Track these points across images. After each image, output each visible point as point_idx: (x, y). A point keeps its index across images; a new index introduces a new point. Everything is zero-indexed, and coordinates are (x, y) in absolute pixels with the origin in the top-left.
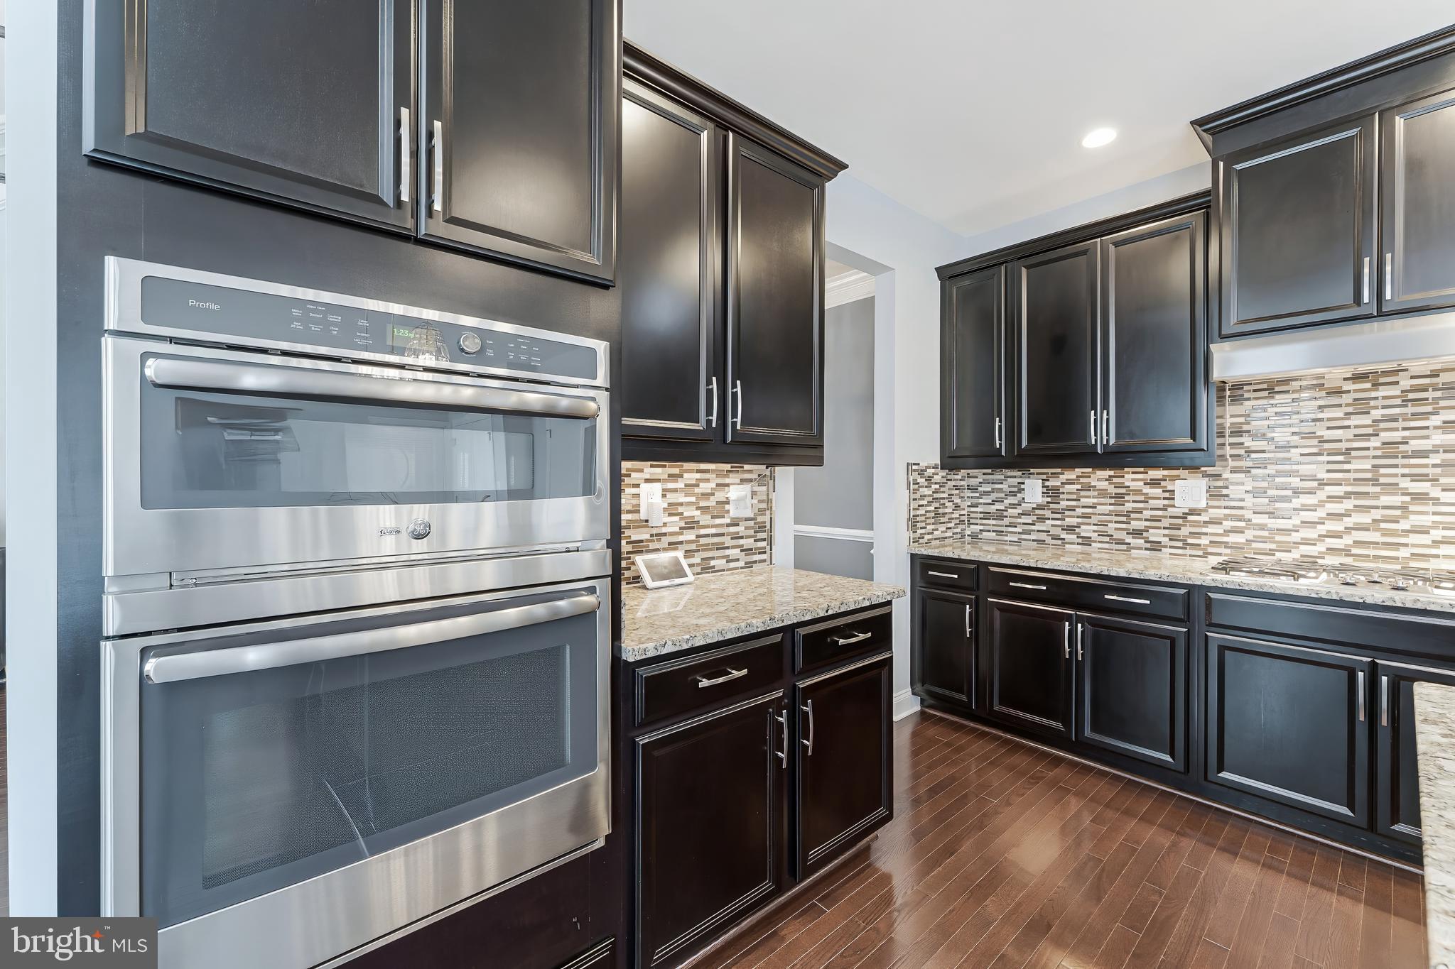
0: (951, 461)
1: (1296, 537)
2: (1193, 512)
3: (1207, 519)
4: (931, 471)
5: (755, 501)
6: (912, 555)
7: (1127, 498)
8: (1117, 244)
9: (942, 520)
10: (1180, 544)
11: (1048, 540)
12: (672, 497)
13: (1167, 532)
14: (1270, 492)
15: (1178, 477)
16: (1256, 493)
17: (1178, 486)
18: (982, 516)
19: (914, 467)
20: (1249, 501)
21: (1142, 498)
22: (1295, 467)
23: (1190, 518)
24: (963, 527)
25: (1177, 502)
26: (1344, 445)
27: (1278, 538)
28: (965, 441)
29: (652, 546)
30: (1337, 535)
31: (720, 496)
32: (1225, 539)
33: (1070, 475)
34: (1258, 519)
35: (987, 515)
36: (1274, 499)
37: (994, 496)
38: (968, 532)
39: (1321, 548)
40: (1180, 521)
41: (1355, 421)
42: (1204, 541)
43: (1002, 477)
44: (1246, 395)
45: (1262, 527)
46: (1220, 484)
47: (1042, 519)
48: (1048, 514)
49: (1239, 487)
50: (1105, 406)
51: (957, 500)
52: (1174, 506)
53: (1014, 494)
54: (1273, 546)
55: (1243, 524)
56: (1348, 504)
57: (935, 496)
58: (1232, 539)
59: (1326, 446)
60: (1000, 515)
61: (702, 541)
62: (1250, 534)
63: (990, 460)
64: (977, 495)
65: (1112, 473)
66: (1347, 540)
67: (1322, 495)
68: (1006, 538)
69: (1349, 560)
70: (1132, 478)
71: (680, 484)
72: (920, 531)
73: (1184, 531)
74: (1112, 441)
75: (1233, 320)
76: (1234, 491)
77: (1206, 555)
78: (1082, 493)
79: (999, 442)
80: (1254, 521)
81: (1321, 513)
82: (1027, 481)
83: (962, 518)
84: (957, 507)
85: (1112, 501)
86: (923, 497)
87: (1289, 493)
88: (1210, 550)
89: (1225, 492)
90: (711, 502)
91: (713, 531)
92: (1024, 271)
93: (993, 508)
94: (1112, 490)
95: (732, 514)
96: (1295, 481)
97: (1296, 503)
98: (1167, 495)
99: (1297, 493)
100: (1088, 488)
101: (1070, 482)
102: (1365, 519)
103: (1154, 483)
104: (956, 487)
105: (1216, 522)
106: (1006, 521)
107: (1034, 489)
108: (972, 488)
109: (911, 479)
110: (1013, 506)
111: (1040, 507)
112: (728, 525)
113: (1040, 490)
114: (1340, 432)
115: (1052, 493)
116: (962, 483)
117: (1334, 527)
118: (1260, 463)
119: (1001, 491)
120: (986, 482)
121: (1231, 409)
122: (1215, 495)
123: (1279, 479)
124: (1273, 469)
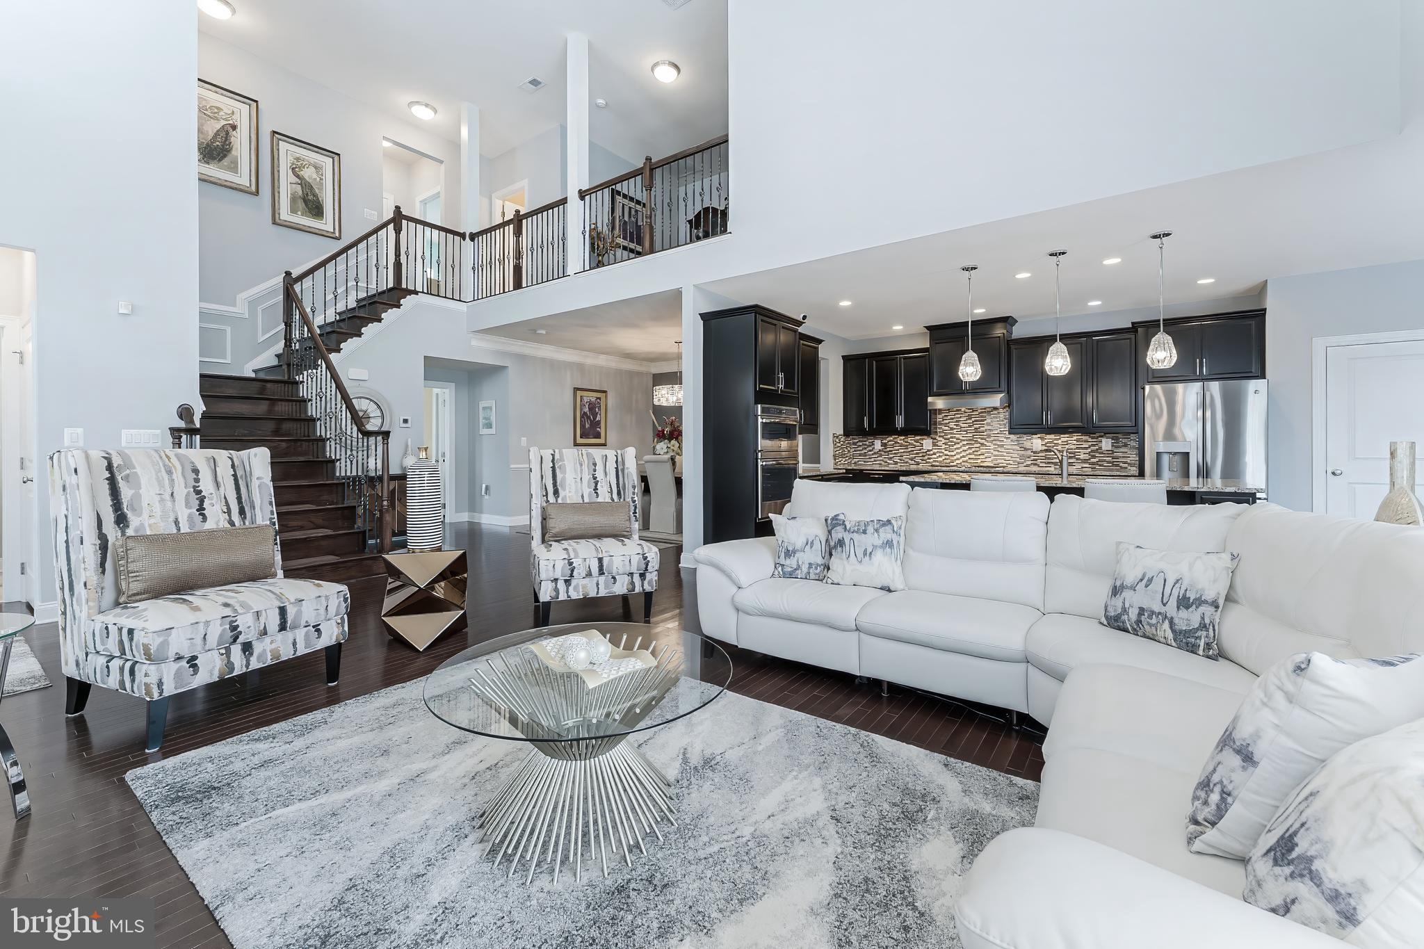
0: (847, 433)
1: (955, 458)
4: (840, 437)
7: (909, 446)
8: (905, 358)
9: (844, 456)
11: (883, 463)
13: (921, 458)
15: (924, 439)
16: (945, 444)
17: (924, 442)
18: (858, 455)
19: (835, 435)
20: (944, 446)
21: (913, 446)
22: (955, 435)
23: (927, 453)
24: (851, 460)
25: (924, 447)
26: (966, 429)
27: (950, 458)
28: (853, 423)
30: (963, 456)
32: (937, 459)
33: (891, 438)
34: (945, 452)
35: (861, 455)
36: (950, 446)
37: (863, 447)
38: (853, 462)
40: (925, 454)
41: (969, 421)
42: (931, 460)
43: (866, 439)
44: (943, 412)
45: (946, 455)
46: (935, 441)
47: (881, 455)
48: (883, 453)
49: (941, 441)
50: (901, 414)
51: (849, 449)
52: (923, 449)
53: (870, 446)
54: (949, 461)
55: (942, 454)
56: (967, 447)
57: (842, 446)
59: (962, 429)
60: (865, 455)
62: (944, 458)
63: (862, 433)
64: (857, 446)
65: (903, 437)
66: (967, 458)
67: (961, 444)
68: (867, 464)
70: (911, 439)
72: (837, 461)
73: (926, 457)
74: (903, 426)
75: (935, 390)
77: (932, 465)
78: (894, 445)
79: (866, 425)
81: (961, 450)
82: (875, 441)
83: (851, 456)
84: (849, 451)
85: (904, 447)
86: (838, 447)
87: (953, 444)
89: (937, 444)
92: (874, 362)
93: (863, 452)
94: (904, 444)
96: (955, 440)
97: (955, 447)
98: (921, 445)
100: (896, 443)
101: (890, 441)
102: (970, 451)
103: (917, 441)
104: (849, 443)
105: (934, 454)
106: (868, 457)
107: (878, 445)
108: (855, 444)
109: (834, 441)
110: (870, 451)
111: (880, 450)
113: (880, 444)
114: (965, 425)
115: (884, 445)
116: (851, 441)
117: (964, 454)
118: (946, 434)
119: (866, 445)
120: (860, 441)
121: (939, 416)
122: (934, 444)
123: (951, 439)
124: (949, 436)
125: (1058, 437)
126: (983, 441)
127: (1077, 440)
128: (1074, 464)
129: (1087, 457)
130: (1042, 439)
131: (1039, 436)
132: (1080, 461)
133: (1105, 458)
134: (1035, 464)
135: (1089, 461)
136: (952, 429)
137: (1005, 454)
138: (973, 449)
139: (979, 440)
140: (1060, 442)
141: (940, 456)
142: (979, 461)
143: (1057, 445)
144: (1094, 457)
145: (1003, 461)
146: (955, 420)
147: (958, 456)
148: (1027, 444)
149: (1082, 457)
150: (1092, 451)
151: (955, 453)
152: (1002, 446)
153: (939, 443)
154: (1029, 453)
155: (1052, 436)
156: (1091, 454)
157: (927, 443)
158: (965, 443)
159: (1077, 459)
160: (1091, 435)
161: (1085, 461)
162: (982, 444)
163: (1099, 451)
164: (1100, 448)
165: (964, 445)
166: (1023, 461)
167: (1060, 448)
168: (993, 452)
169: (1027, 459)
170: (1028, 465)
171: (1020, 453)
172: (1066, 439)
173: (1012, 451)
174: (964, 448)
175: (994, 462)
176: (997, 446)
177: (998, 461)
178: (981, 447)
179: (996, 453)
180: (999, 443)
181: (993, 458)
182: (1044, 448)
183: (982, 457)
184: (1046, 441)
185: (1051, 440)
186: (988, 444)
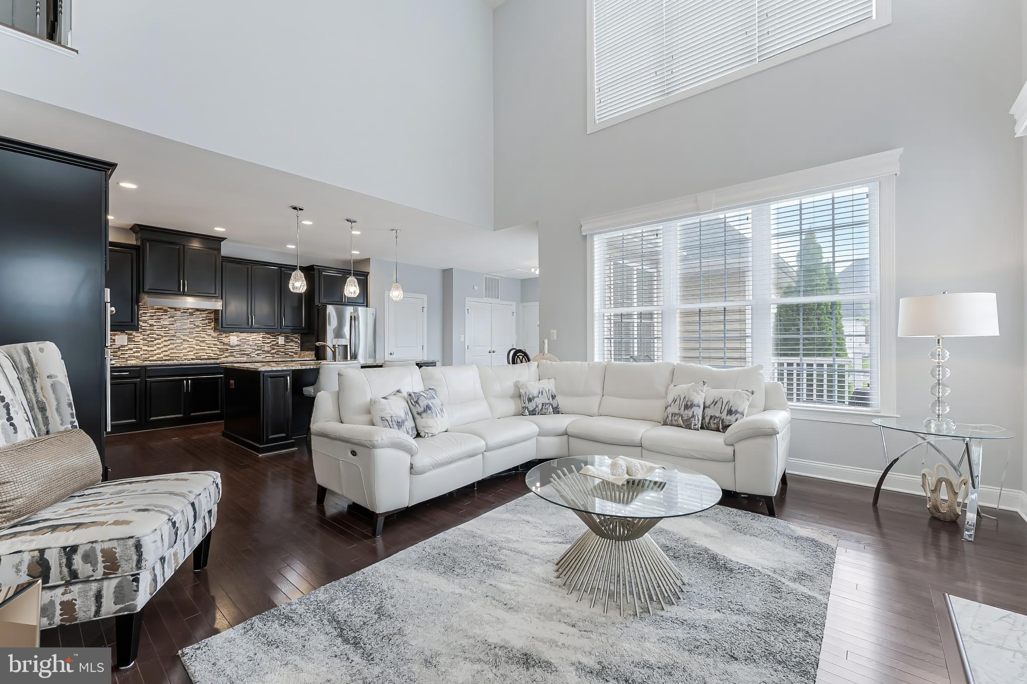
1: (156, 352)
2: (122, 346)
3: (127, 349)
10: (118, 358)
13: (112, 354)
14: (148, 339)
15: (117, 335)
16: (144, 339)
20: (142, 342)
22: (155, 332)
23: (121, 348)
25: (116, 343)
27: (150, 353)
30: (166, 351)
32: (134, 355)
34: (145, 348)
39: (162, 355)
40: (117, 350)
42: (126, 356)
45: (146, 350)
46: (132, 337)
49: (138, 338)
52: (115, 345)
54: (149, 356)
55: (140, 350)
56: (169, 342)
58: (136, 354)
62: (142, 353)
66: (169, 352)
67: (162, 340)
69: (169, 358)
73: (119, 353)
75: (147, 288)
77: (127, 360)
80: (143, 348)
81: (162, 345)
87: (154, 339)
88: (129, 359)
89: (133, 339)
96: (155, 336)
97: (155, 342)
99: (156, 339)
102: (171, 346)
118: (145, 330)
122: (130, 340)
123: (150, 335)
124: (148, 332)
125: (249, 335)
126: (185, 338)
127: (262, 337)
128: (261, 355)
129: (269, 349)
130: (238, 336)
131: (234, 334)
132: (265, 352)
133: (280, 350)
134: (232, 356)
135: (270, 352)
136: (152, 325)
137: (206, 348)
138: (176, 345)
139: (182, 337)
140: (250, 338)
142: (182, 355)
143: (248, 340)
144: (274, 349)
145: (205, 354)
146: (155, 317)
147: (158, 351)
148: (225, 340)
149: (266, 349)
150: (273, 345)
151: (155, 348)
152: (203, 341)
153: (136, 339)
155: (245, 334)
156: (272, 347)
158: (167, 339)
159: (263, 351)
160: (272, 334)
161: (268, 352)
162: (184, 340)
163: (277, 345)
164: (278, 343)
165: (165, 341)
166: (222, 353)
167: (250, 343)
168: (194, 346)
169: (225, 352)
170: (226, 357)
171: (219, 347)
172: (254, 337)
173: (212, 346)
174: (165, 343)
175: (196, 355)
176: (199, 342)
177: (200, 354)
178: (183, 343)
179: (198, 347)
180: (201, 339)
181: (195, 352)
182: (239, 343)
183: (184, 351)
184: (240, 338)
185: (244, 337)
186: (190, 340)
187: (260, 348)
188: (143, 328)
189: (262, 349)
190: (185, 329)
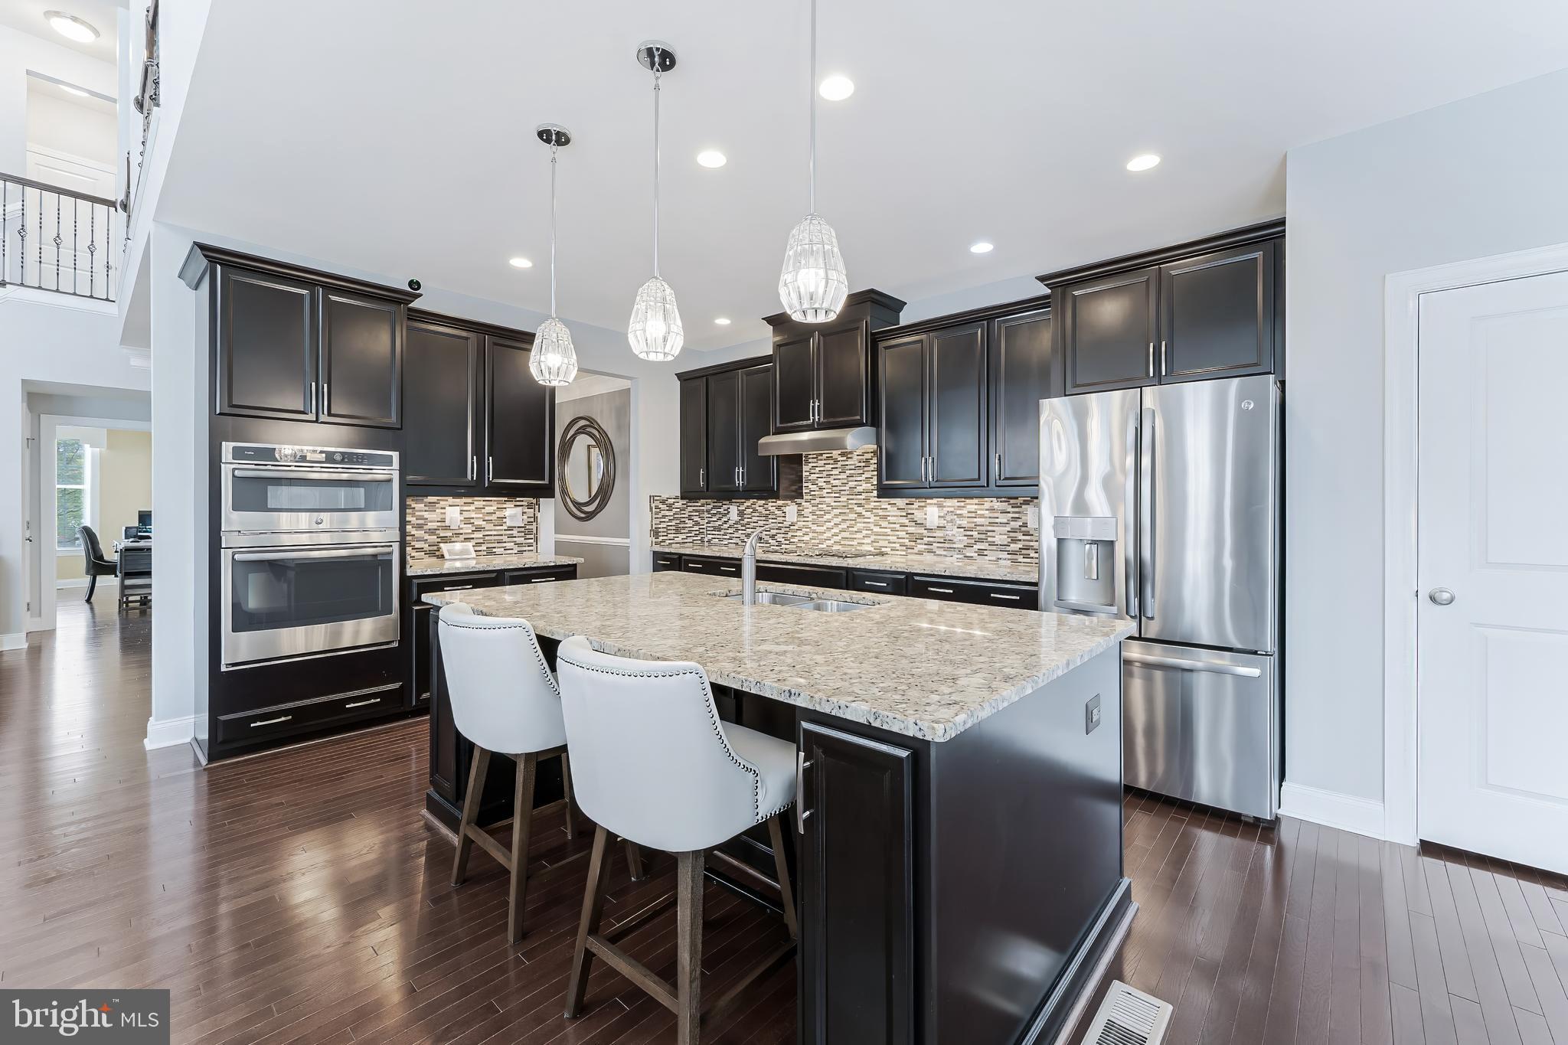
0: (689, 493)
1: (825, 536)
2: (793, 525)
3: (797, 528)
4: (671, 501)
5: (525, 517)
6: (654, 552)
7: (770, 517)
9: (682, 531)
10: (788, 542)
11: (740, 542)
12: (466, 514)
13: (783, 535)
14: (817, 513)
15: (787, 505)
16: (813, 513)
17: (786, 509)
18: (712, 529)
19: (656, 498)
20: (811, 518)
21: (774, 517)
22: (824, 499)
23: (792, 527)
24: (703, 536)
25: (787, 519)
26: (838, 489)
27: (819, 537)
29: (453, 539)
31: (499, 514)
32: (803, 539)
33: (748, 503)
34: (813, 527)
35: (715, 529)
36: (818, 516)
37: (718, 516)
38: (706, 540)
39: (832, 541)
40: (788, 529)
41: (843, 476)
42: (797, 540)
43: (721, 504)
44: (810, 460)
45: (814, 532)
46: (801, 508)
47: (737, 530)
48: (739, 527)
49: (808, 508)
51: (696, 519)
52: (786, 521)
53: (725, 515)
54: (818, 541)
55: (808, 530)
56: (840, 519)
57: (676, 516)
58: (806, 538)
59: (834, 488)
60: (720, 528)
61: (487, 538)
62: (811, 535)
64: (710, 516)
65: (764, 502)
66: (840, 537)
67: (832, 514)
68: (722, 542)
70: (771, 505)
71: (472, 507)
72: (661, 538)
73: (790, 534)
76: (806, 512)
78: (753, 514)
81: (832, 523)
82: (731, 506)
83: (701, 531)
84: (697, 524)
85: (764, 518)
86: (664, 516)
87: (823, 513)
89: (803, 512)
90: (494, 517)
91: (495, 533)
93: (717, 524)
94: (764, 512)
95: (508, 524)
96: (824, 507)
97: (825, 518)
98: (783, 515)
99: (825, 513)
100: (755, 510)
101: (748, 507)
102: (844, 526)
103: (779, 508)
104: (696, 511)
105: (800, 529)
106: (722, 533)
107: (734, 510)
108: (708, 511)
109: (653, 505)
110: (726, 522)
111: (736, 523)
112: (505, 530)
113: (737, 512)
114: (837, 481)
115: (741, 514)
116: (703, 508)
117: (836, 530)
118: (814, 497)
119: (719, 513)
120: (714, 507)
121: (805, 468)
122: (800, 514)
123: (820, 506)
124: (818, 500)
125: (962, 504)
126: (862, 510)
127: (992, 510)
128: (985, 553)
129: (1004, 539)
130: (940, 506)
131: (935, 501)
132: (994, 548)
133: (1031, 544)
134: (930, 551)
135: (1008, 548)
136: (821, 489)
138: (848, 523)
140: (964, 512)
141: (806, 534)
142: (855, 543)
143: (960, 516)
144: (1015, 541)
145: (885, 543)
146: (824, 474)
147: (828, 534)
148: (918, 515)
149: (997, 539)
150: (1014, 531)
151: (825, 528)
152: (885, 517)
154: (922, 531)
155: (954, 502)
156: (1012, 534)
157: (791, 509)
158: (837, 511)
159: (992, 544)
160: (1012, 501)
161: (1001, 547)
162: (860, 515)
163: (1023, 529)
164: (1025, 525)
165: (836, 516)
166: (913, 544)
167: (964, 523)
168: (872, 526)
169: (919, 541)
170: (920, 553)
171: (911, 530)
172: (973, 508)
173: (897, 526)
174: (837, 520)
175: (875, 544)
176: (878, 518)
177: (881, 543)
178: (858, 520)
179: (876, 529)
180: (881, 513)
181: (873, 538)
182: (942, 522)
183: (858, 535)
184: (946, 509)
185: (952, 509)
186: (868, 514)
187: (983, 536)
188: (812, 493)
189: (990, 539)
190: (860, 494)
